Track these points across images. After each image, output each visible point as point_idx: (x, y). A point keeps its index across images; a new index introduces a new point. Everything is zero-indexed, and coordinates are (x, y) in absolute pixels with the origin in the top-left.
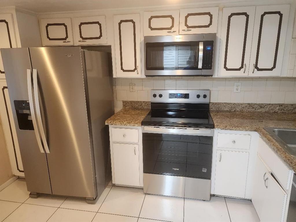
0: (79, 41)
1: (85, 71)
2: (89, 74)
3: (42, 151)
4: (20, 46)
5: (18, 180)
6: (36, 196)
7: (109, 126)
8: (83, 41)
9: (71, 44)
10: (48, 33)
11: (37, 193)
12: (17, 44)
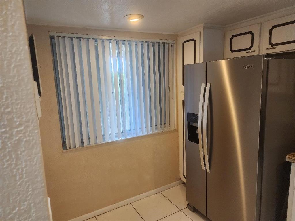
0: (266, 49)
1: (266, 84)
2: (270, 89)
3: (203, 168)
4: (202, 61)
5: (183, 184)
6: (192, 209)
7: (292, 163)
8: (271, 49)
9: (256, 53)
10: (231, 46)
11: (193, 207)
12: (200, 59)
